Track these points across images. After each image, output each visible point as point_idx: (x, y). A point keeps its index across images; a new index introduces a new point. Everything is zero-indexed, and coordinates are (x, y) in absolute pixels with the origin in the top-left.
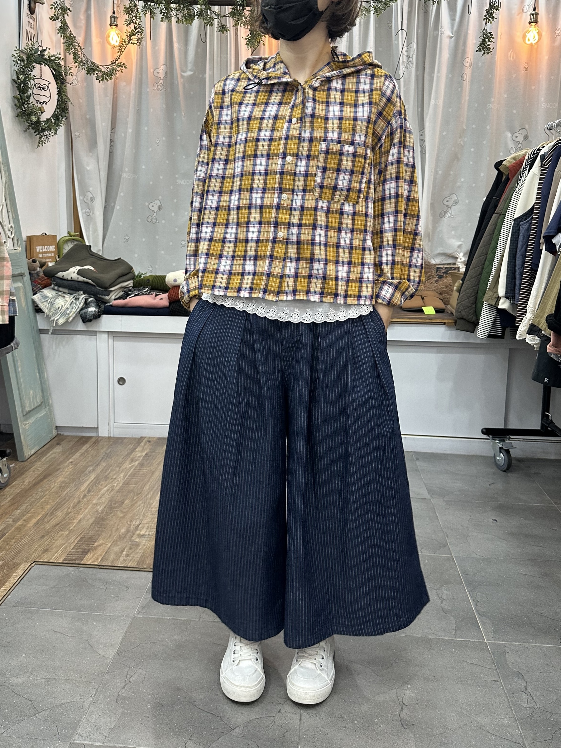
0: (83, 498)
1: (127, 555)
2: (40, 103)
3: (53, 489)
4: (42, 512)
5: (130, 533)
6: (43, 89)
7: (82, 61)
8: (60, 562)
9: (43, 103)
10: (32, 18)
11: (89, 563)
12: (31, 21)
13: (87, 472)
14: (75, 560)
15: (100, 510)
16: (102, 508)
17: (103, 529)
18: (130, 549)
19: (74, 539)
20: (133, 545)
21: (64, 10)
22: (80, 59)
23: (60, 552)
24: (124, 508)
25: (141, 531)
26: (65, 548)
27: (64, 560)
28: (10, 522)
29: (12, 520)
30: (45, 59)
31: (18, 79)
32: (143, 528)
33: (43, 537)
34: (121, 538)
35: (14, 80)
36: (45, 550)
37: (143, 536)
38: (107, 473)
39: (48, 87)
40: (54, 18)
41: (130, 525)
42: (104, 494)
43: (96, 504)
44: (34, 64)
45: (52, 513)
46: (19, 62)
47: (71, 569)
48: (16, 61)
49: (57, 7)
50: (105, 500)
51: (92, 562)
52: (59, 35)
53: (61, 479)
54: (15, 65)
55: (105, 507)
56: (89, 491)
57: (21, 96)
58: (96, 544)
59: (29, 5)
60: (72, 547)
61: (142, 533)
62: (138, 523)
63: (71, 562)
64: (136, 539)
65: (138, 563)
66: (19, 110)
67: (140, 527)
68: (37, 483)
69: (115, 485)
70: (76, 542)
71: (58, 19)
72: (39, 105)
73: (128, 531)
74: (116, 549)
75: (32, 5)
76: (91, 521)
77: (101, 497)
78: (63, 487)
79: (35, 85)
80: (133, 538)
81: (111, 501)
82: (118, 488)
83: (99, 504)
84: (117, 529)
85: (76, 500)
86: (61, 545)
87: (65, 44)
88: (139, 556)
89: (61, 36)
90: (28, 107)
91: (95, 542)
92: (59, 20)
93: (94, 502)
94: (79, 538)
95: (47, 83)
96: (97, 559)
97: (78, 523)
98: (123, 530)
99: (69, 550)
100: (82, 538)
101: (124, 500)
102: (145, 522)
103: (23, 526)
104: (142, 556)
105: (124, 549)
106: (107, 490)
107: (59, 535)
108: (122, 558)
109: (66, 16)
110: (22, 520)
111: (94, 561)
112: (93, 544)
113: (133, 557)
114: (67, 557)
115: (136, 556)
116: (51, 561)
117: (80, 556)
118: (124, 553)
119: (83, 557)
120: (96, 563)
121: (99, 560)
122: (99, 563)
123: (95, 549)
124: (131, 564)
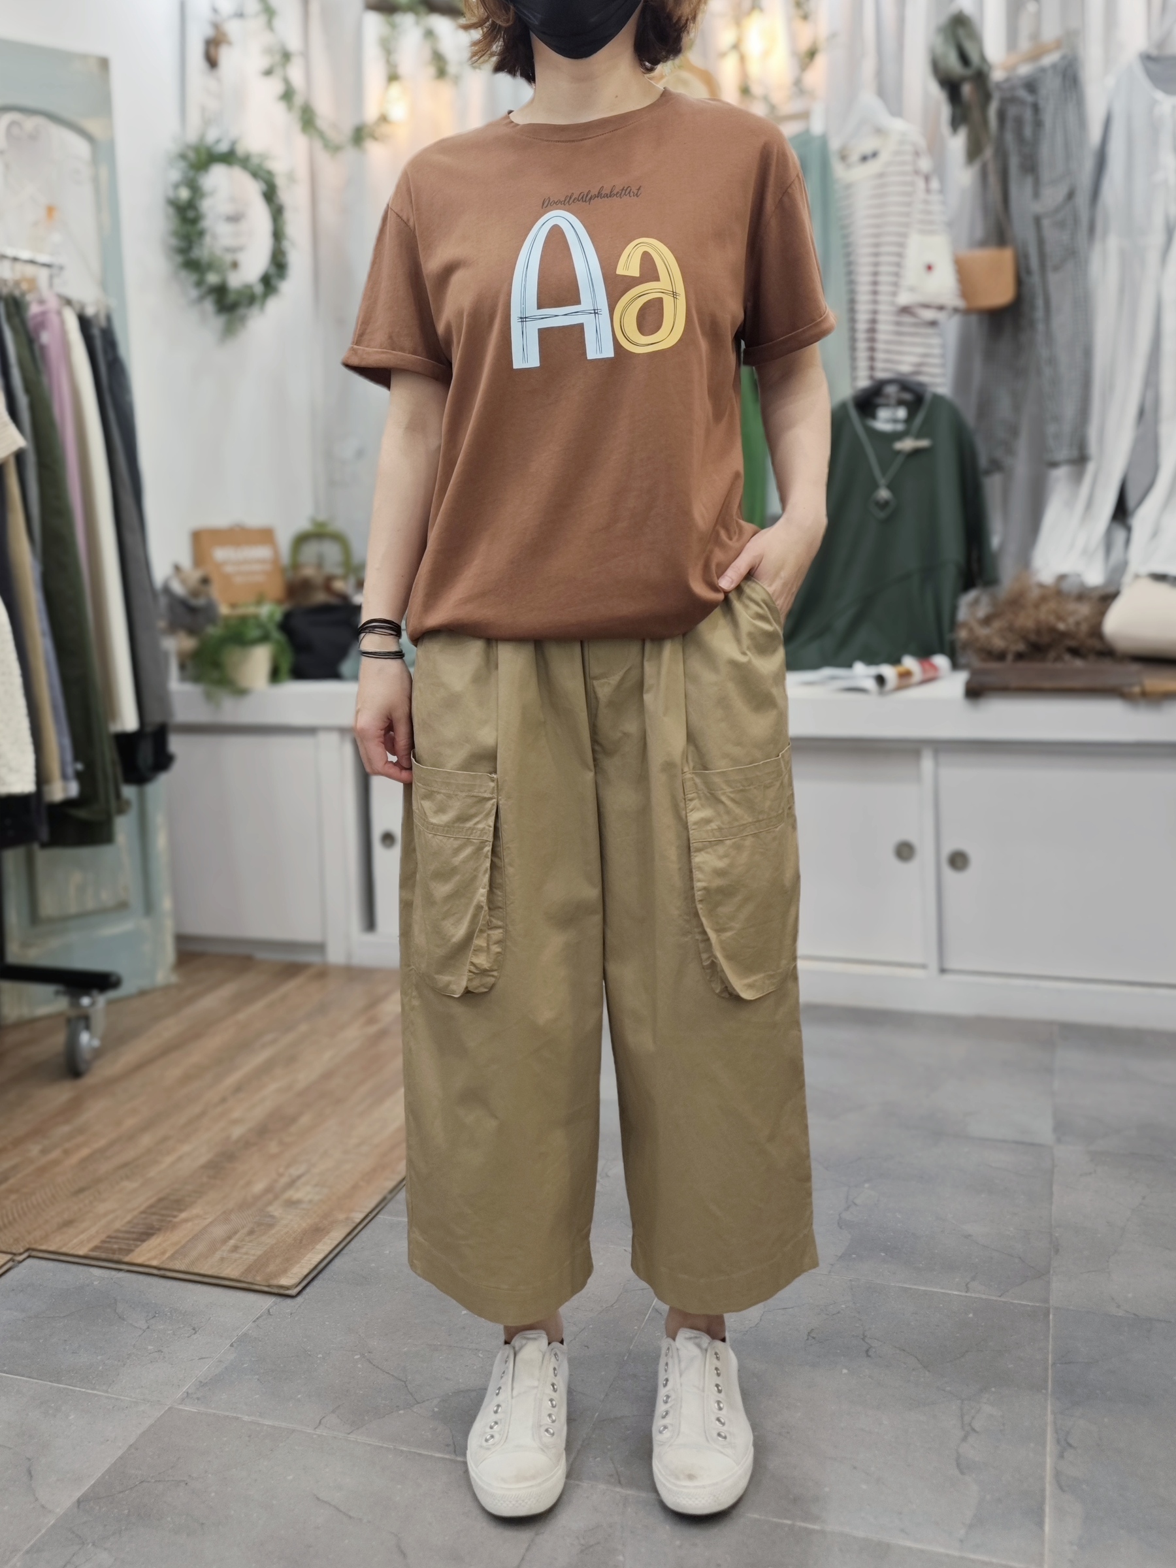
0: (215, 1106)
1: (235, 1248)
3: (166, 1081)
4: (112, 1132)
5: (270, 1196)
8: (81, 1253)
10: (211, 76)
11: (139, 1261)
14: (114, 1251)
15: (237, 1134)
16: (244, 1129)
17: (218, 1182)
18: (251, 1232)
19: (143, 1200)
20: (260, 1224)
23: (93, 1231)
24: (291, 1135)
25: (298, 1191)
26: (111, 1221)
27: (92, 1250)
28: (34, 1153)
31: (179, 197)
32: (305, 1184)
33: (82, 1190)
35: (171, 202)
36: (68, 1223)
41: (281, 1175)
44: (213, 166)
47: (96, 1272)
51: (149, 1259)
58: (184, 1215)
59: (207, 51)
60: (126, 1220)
63: (103, 1255)
65: (248, 1270)
68: (140, 1066)
70: (142, 1208)
71: (274, 74)
73: (268, 1190)
74: (219, 1231)
75: (212, 49)
76: (202, 1161)
77: (254, 1106)
78: (187, 1078)
80: (271, 1208)
81: (271, 1115)
83: (242, 1122)
84: (248, 1184)
85: (198, 1109)
86: (105, 1215)
88: (259, 1253)
91: (181, 1210)
92: (278, 76)
93: (235, 1115)
94: (154, 1199)
96: (163, 1253)
97: (172, 1163)
98: (258, 1187)
99: (116, 1227)
100: (163, 1198)
101: (301, 1114)
102: (316, 1171)
103: (56, 1162)
104: (265, 1254)
105: (236, 1233)
106: (278, 1090)
107: (118, 1187)
108: (218, 1255)
110: (60, 1149)
111: (154, 1258)
112: (175, 1217)
113: (246, 1253)
114: (103, 1242)
115: (253, 1252)
116: (64, 1250)
117: (132, 1242)
118: (232, 1242)
119: (137, 1246)
120: (155, 1263)
121: (167, 1255)
122: (162, 1263)
123: (174, 1227)
124: (231, 1271)
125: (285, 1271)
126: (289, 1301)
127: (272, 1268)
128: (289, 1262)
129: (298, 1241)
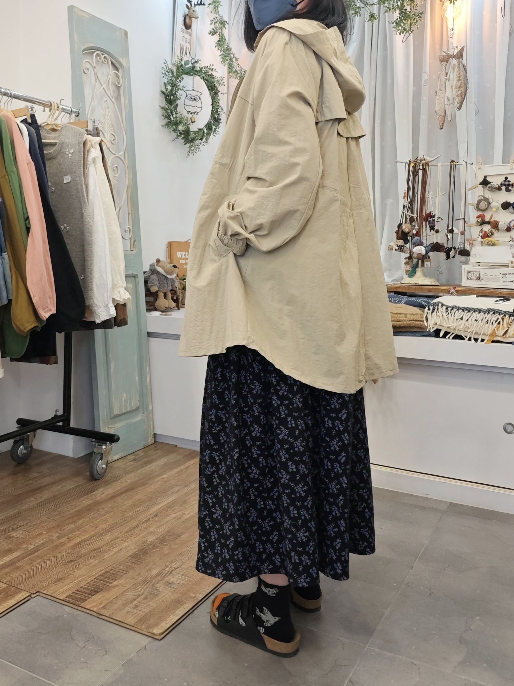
0: (144, 523)
1: (136, 606)
2: (191, 113)
3: (124, 506)
4: (93, 531)
5: (159, 578)
6: (195, 99)
7: (236, 71)
8: (61, 598)
9: (194, 113)
10: (187, 33)
11: (88, 607)
12: (187, 36)
13: (170, 492)
14: (77, 599)
15: (150, 540)
16: (154, 538)
17: (136, 566)
18: (145, 598)
19: (98, 571)
20: (151, 594)
21: (223, 23)
22: (234, 70)
23: (71, 585)
24: (176, 544)
25: (173, 577)
26: (80, 582)
27: (67, 597)
28: (54, 538)
29: (57, 535)
30: (196, 71)
31: (167, 90)
32: (177, 573)
33: (71, 561)
34: (145, 582)
35: (163, 93)
36: (59, 580)
37: (173, 583)
38: (190, 496)
39: (200, 98)
40: (213, 33)
41: (167, 566)
42: (168, 521)
43: (152, 533)
44: (184, 76)
45: (101, 535)
46: (167, 74)
47: (67, 609)
48: (165, 74)
49: (216, 22)
50: (163, 530)
51: (93, 607)
52: (217, 48)
53: (139, 496)
54: (164, 77)
55: (158, 538)
56: (156, 515)
57: (168, 107)
58: (115, 583)
59: (185, 21)
60: (87, 582)
61: (173, 580)
62: (176, 566)
63: (72, 601)
64: (160, 587)
65: (140, 621)
66: (166, 121)
67: (175, 571)
68: (113, 497)
69: (187, 513)
70: (96, 576)
71: (216, 33)
72: (190, 116)
73: (159, 574)
74: (130, 595)
75: (188, 20)
76: (131, 553)
77: (162, 525)
78: (134, 505)
79: (187, 96)
80: (158, 585)
81: (168, 532)
82: (186, 517)
83: (154, 534)
84: (150, 569)
85: (135, 524)
86: (78, 577)
87: (221, 56)
88: (147, 611)
89: (218, 49)
90: (176, 117)
91: (114, 580)
92: (218, 34)
93: (152, 529)
94: (103, 572)
95: (199, 94)
96: (101, 604)
97: (116, 552)
98: (155, 572)
99: (81, 586)
100: (107, 572)
101: (183, 533)
102: (184, 566)
103: (63, 544)
104: (150, 612)
105: (138, 597)
106: (175, 518)
107: (88, 562)
108: (127, 609)
109: (224, 28)
110: (67, 537)
111: (96, 606)
112: (111, 583)
113: (140, 611)
114: (74, 593)
115: (144, 610)
116: (54, 595)
117: (87, 595)
118: (135, 602)
119: (89, 598)
120: (95, 609)
121: (102, 606)
122: (99, 610)
123: (109, 589)
124: (131, 620)
125: (157, 625)
126: (157, 642)
127: (151, 622)
128: (161, 619)
129: (168, 607)
